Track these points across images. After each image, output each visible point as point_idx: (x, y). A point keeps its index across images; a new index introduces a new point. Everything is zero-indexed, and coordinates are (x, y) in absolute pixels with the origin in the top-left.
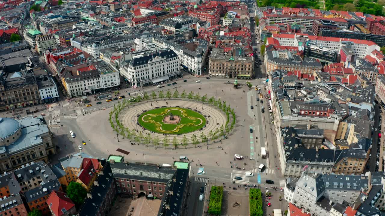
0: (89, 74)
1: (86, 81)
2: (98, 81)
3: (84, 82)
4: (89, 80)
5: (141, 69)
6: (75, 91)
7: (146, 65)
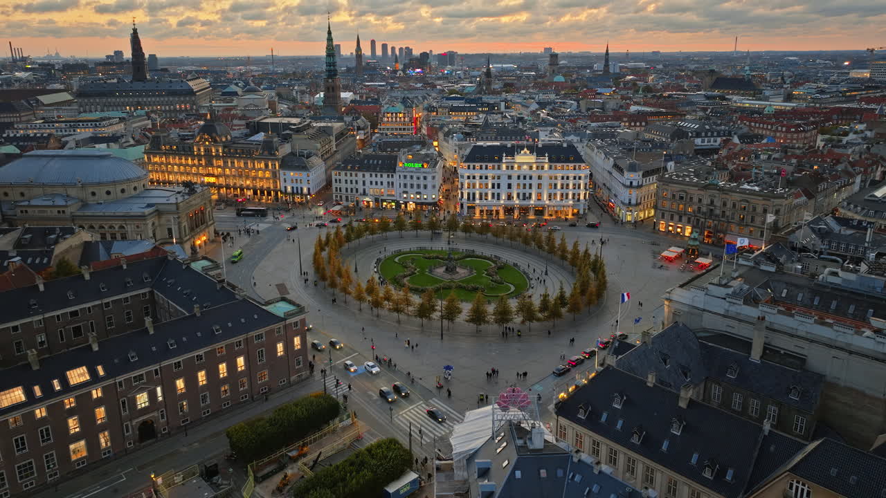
0: (378, 162)
1: (367, 175)
2: (390, 180)
3: (364, 176)
4: (374, 174)
5: (484, 172)
6: (344, 190)
7: (496, 165)
